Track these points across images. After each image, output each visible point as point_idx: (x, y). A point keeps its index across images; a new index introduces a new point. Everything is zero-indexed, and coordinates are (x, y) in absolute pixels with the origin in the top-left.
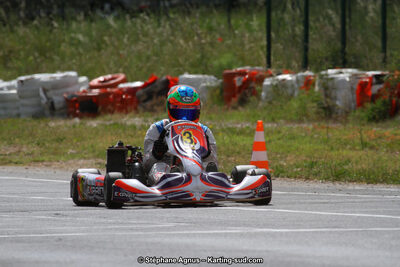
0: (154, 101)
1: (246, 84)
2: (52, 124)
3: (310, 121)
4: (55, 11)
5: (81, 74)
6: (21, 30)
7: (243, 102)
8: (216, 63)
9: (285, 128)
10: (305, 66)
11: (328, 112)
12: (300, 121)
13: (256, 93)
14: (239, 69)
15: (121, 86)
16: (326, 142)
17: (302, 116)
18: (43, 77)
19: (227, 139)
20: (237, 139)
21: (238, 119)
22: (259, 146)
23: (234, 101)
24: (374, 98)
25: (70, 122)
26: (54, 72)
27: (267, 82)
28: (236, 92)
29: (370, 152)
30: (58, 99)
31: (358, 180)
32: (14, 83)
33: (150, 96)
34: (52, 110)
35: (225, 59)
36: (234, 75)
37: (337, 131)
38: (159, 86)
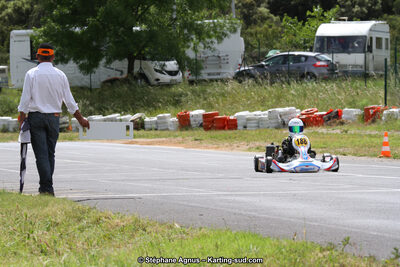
0: (332, 121)
1: (375, 113)
4: (283, 79)
5: (297, 108)
6: (269, 88)
7: (374, 121)
8: (360, 104)
9: (396, 133)
13: (380, 118)
14: (370, 106)
15: (316, 114)
18: (280, 110)
19: (368, 139)
20: (373, 139)
21: (371, 130)
22: (386, 144)
23: (370, 121)
26: (283, 107)
27: (385, 112)
28: (370, 117)
32: (267, 112)
33: (329, 119)
34: (284, 125)
35: (364, 101)
36: (369, 109)
38: (333, 114)
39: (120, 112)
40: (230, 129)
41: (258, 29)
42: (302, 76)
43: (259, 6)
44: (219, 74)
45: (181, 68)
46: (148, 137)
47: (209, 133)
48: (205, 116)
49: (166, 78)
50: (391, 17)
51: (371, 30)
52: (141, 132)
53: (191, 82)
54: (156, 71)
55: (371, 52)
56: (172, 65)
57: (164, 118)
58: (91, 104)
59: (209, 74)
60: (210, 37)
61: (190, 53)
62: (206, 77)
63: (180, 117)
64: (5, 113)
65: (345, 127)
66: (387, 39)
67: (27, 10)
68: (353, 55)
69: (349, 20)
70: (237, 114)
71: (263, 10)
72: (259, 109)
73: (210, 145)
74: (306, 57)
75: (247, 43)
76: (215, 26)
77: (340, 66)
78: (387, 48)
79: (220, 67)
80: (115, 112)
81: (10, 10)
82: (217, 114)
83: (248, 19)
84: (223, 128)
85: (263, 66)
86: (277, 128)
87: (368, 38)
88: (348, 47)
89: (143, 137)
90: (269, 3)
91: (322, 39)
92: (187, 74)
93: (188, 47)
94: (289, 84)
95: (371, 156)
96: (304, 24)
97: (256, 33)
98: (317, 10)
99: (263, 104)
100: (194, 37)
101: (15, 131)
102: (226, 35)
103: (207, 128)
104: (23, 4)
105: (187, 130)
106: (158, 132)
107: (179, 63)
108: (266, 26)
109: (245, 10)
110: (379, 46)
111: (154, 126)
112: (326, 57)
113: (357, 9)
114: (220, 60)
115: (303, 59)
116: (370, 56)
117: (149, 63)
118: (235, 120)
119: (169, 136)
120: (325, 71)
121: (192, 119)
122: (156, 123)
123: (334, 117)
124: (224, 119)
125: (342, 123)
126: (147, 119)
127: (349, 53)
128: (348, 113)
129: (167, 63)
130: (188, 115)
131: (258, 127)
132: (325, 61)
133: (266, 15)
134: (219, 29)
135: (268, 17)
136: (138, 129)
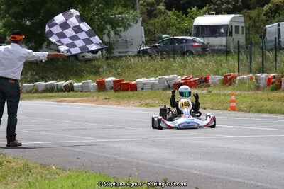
0: (202, 84)
1: (231, 79)
2: (168, 92)
3: (252, 91)
5: (179, 76)
6: (160, 62)
7: (230, 85)
8: (221, 72)
9: (243, 93)
10: (250, 72)
11: (258, 88)
12: (249, 91)
13: (235, 82)
14: (229, 74)
15: (192, 79)
16: (256, 98)
17: (250, 89)
18: (166, 77)
20: (226, 97)
21: (228, 91)
22: (233, 101)
23: (228, 84)
24: (273, 83)
26: (169, 75)
27: (238, 78)
28: (228, 81)
29: (271, 102)
30: (171, 84)
31: (266, 113)
32: (157, 79)
33: (200, 83)
34: (169, 87)
35: (224, 71)
36: (227, 76)
37: (260, 94)
38: (203, 79)
39: (56, 80)
40: (132, 90)
41: (157, 20)
42: (184, 53)
43: (158, 5)
44: (126, 52)
46: (74, 97)
47: (117, 94)
48: (114, 81)
49: (89, 56)
50: (249, 11)
51: (231, 21)
52: (71, 93)
53: (107, 58)
55: (232, 36)
57: (87, 83)
58: (37, 74)
59: (119, 53)
60: (119, 27)
61: (106, 38)
62: (117, 54)
63: (97, 82)
65: (210, 89)
66: (242, 27)
68: (219, 38)
69: (217, 14)
70: (137, 80)
71: (162, 7)
72: (153, 77)
73: (115, 103)
74: (186, 40)
75: (147, 33)
76: (123, 19)
77: (211, 46)
78: (243, 33)
79: (127, 47)
80: (53, 79)
82: (123, 80)
83: (150, 13)
84: (127, 90)
85: (156, 46)
86: (164, 89)
87: (229, 26)
88: (216, 33)
89: (71, 97)
90: (165, 3)
91: (198, 27)
92: (104, 52)
93: (105, 34)
94: (174, 59)
95: (224, 110)
96: (186, 17)
97: (155, 24)
98: (195, 9)
99: (155, 73)
100: (109, 27)
102: (130, 26)
103: (116, 91)
105: (103, 91)
106: (81, 93)
108: (162, 18)
109: (149, 8)
110: (237, 32)
111: (80, 89)
112: (200, 39)
113: (225, 6)
114: (127, 43)
115: (184, 41)
116: (230, 39)
118: (135, 85)
119: (90, 96)
120: (199, 49)
121: (106, 84)
122: (82, 87)
123: (204, 82)
124: (128, 84)
125: (209, 86)
126: (75, 84)
127: (216, 37)
128: (213, 78)
130: (104, 81)
131: (152, 89)
132: (200, 42)
133: (163, 10)
134: (126, 20)
135: (165, 12)
136: (68, 91)
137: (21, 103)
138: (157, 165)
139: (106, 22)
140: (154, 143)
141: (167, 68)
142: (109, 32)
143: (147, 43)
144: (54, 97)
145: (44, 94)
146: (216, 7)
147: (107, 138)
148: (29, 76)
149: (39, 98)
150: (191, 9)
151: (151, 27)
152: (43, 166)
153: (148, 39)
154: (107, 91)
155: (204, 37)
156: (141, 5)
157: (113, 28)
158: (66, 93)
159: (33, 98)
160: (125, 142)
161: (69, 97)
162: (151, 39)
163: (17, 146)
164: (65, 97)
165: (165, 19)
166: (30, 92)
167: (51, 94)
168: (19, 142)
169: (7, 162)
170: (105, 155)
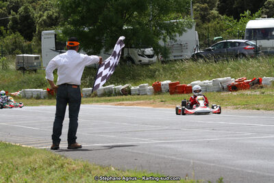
0: (255, 86)
2: (222, 94)
5: (232, 77)
6: (214, 65)
15: (245, 81)
18: (220, 79)
25: (228, 93)
26: (224, 77)
30: (225, 86)
32: (212, 81)
33: (253, 84)
34: (223, 89)
38: (256, 81)
39: (114, 84)
40: (187, 93)
41: (210, 25)
42: (237, 56)
43: (211, 10)
44: (181, 56)
45: (156, 53)
46: (132, 100)
47: (173, 96)
48: (170, 85)
49: (146, 60)
52: (129, 97)
53: (163, 62)
54: (139, 55)
56: (149, 51)
57: (144, 86)
59: (175, 57)
60: (174, 31)
61: (161, 43)
62: (172, 58)
63: (154, 86)
64: (39, 87)
65: (263, 90)
67: (56, 17)
68: (271, 41)
69: (268, 17)
70: (192, 83)
71: (215, 12)
73: (171, 105)
74: (239, 43)
75: (201, 37)
76: (177, 24)
77: (263, 48)
79: (182, 51)
80: (111, 84)
81: (45, 18)
82: (178, 83)
83: (204, 18)
84: (183, 93)
85: (210, 50)
86: (218, 91)
88: (268, 36)
89: (129, 100)
90: (218, 7)
91: (250, 30)
92: (160, 56)
93: (160, 39)
94: (228, 61)
96: (238, 21)
97: (208, 28)
98: (247, 13)
99: (209, 75)
100: (164, 32)
101: (45, 98)
102: (185, 31)
103: (172, 93)
104: (53, 13)
105: (159, 94)
106: (139, 96)
107: (154, 49)
108: (216, 22)
109: (202, 13)
111: (137, 92)
112: (252, 42)
114: (181, 47)
115: (237, 44)
117: (134, 50)
118: (191, 87)
119: (146, 99)
120: (252, 52)
121: (162, 87)
122: (139, 90)
123: (257, 83)
124: (183, 86)
125: (262, 87)
126: (132, 88)
127: (268, 39)
128: (266, 80)
129: (146, 50)
130: (160, 85)
131: (206, 91)
132: (252, 45)
133: (217, 15)
134: (180, 26)
135: (218, 17)
136: (126, 95)
137: (82, 107)
138: (212, 164)
139: (161, 28)
140: (209, 144)
141: (221, 71)
142: (165, 37)
143: (201, 46)
144: (113, 101)
145: (103, 98)
146: (268, 10)
147: (164, 140)
148: (88, 80)
149: (97, 101)
150: (243, 13)
151: (204, 31)
152: (102, 167)
153: (202, 43)
154: (164, 94)
155: (256, 40)
156: (195, 10)
157: (169, 33)
158: (124, 97)
159: (92, 102)
160: (181, 143)
161: (127, 100)
162: (204, 43)
163: (77, 148)
164: (123, 100)
165: (218, 23)
166: (89, 96)
167: (109, 98)
168: (79, 144)
169: (68, 164)
170: (163, 156)
